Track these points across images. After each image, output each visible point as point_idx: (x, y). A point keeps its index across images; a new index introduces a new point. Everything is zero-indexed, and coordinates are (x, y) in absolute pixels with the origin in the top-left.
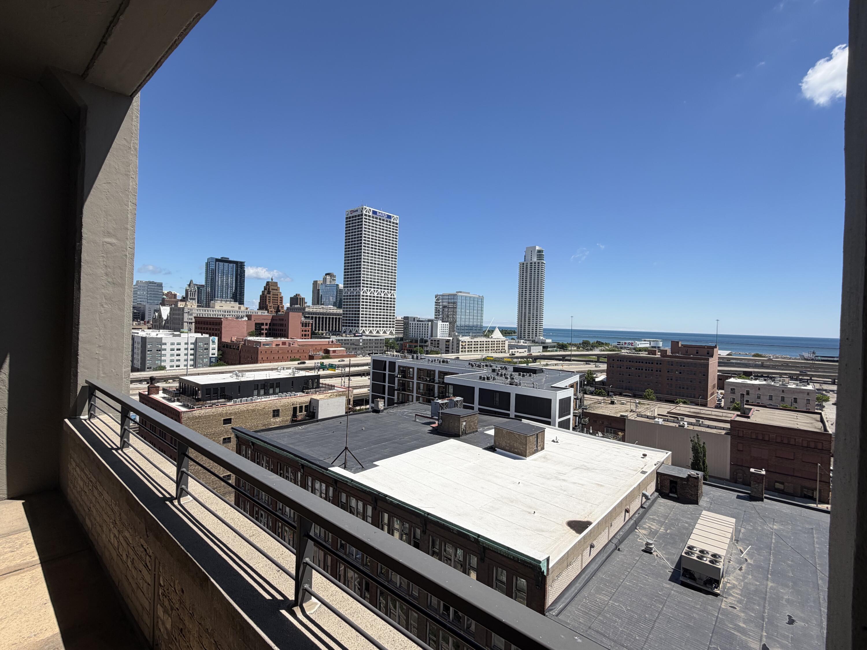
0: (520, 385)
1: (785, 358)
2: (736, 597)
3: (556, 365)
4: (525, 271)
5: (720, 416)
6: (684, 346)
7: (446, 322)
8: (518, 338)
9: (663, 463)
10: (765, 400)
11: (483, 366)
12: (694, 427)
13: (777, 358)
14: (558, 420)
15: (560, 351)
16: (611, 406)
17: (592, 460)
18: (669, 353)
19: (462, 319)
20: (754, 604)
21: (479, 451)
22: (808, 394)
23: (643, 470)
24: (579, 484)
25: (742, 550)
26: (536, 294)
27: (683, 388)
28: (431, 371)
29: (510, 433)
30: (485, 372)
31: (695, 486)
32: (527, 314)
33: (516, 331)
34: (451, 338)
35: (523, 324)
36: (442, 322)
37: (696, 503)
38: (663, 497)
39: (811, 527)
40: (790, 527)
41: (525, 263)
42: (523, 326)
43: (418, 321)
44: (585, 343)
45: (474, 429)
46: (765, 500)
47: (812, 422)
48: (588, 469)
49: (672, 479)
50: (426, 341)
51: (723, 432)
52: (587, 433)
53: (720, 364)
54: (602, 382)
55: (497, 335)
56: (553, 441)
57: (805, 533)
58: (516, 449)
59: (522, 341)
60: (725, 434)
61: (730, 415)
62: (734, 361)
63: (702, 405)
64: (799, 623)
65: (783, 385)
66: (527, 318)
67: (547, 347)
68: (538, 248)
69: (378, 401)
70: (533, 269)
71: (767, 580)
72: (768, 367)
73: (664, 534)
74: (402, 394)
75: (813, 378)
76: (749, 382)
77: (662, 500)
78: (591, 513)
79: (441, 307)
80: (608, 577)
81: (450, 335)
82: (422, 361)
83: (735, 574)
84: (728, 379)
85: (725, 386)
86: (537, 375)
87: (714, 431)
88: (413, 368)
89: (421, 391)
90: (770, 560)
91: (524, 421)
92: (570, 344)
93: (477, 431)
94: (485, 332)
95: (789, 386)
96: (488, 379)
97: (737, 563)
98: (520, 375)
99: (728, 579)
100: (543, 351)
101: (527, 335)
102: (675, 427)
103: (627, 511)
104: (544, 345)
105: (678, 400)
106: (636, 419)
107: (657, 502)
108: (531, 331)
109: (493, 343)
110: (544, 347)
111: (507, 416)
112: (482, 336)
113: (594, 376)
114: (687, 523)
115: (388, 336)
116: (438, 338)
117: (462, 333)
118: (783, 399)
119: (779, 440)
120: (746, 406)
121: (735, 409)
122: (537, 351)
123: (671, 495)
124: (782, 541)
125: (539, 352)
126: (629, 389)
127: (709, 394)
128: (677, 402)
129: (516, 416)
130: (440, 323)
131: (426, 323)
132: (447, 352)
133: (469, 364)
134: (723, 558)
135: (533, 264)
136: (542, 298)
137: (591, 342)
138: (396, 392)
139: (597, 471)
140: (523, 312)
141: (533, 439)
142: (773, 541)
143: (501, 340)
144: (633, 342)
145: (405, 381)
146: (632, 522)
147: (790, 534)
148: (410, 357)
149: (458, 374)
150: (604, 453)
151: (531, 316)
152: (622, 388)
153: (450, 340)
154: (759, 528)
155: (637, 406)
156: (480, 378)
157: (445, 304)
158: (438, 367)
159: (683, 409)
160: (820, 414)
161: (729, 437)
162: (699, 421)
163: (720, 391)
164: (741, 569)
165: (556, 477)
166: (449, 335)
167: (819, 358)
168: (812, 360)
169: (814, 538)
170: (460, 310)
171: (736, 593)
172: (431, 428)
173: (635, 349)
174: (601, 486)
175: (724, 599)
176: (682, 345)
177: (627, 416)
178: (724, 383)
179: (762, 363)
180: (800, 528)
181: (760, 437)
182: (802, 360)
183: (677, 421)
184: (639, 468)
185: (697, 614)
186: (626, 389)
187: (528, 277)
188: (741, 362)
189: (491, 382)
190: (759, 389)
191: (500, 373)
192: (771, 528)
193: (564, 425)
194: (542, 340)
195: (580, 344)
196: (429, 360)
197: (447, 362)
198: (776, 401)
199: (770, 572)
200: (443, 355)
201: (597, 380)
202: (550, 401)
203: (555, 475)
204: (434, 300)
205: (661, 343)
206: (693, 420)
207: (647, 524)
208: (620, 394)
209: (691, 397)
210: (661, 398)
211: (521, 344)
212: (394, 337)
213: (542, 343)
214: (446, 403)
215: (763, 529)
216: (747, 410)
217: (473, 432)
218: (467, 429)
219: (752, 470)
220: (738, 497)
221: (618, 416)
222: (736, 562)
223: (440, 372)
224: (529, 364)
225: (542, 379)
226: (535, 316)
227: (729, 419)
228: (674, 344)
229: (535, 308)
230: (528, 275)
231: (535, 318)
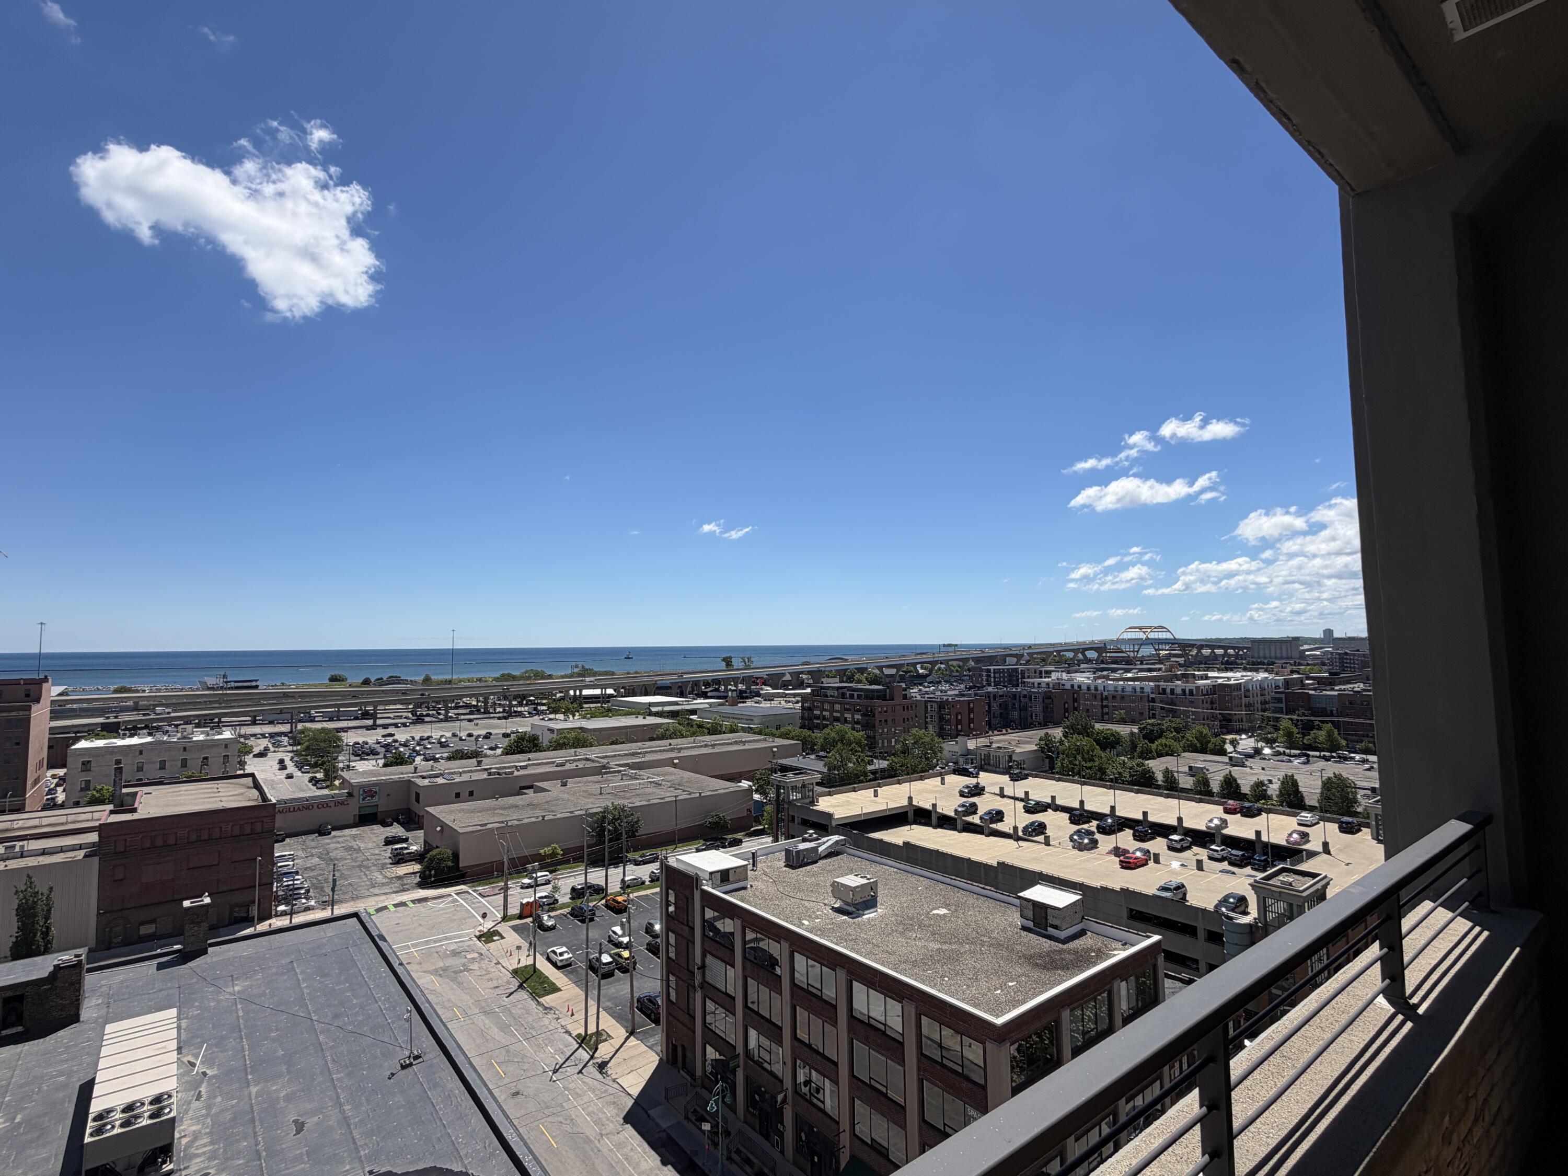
1: (173, 690)
2: (204, 1153)
5: (62, 824)
10: (153, 773)
12: (7, 863)
13: (159, 690)
20: (238, 1141)
22: (226, 746)
25: (192, 1060)
31: (72, 984)
37: (74, 1020)
39: (288, 960)
40: (259, 976)
46: (210, 950)
47: (243, 791)
49: (9, 994)
51: (80, 854)
57: (283, 974)
60: (85, 856)
61: (96, 815)
62: (75, 706)
63: (12, 811)
64: (311, 1122)
65: (184, 738)
71: (248, 1086)
72: (147, 710)
73: (8, 1131)
75: (223, 719)
76: (119, 742)
83: (191, 1114)
84: (74, 744)
85: (69, 760)
87: (58, 859)
90: (243, 1050)
95: (195, 739)
97: (190, 1090)
99: (180, 1132)
114: (61, 1073)
118: (184, 763)
119: (194, 837)
120: (125, 791)
121: (97, 801)
123: (5, 1032)
124: (254, 1006)
127: (30, 782)
134: (172, 1093)
142: (241, 1013)
147: (263, 988)
154: (212, 1004)
160: (250, 776)
161: (95, 859)
162: (13, 847)
163: (57, 771)
164: (199, 1097)
167: (233, 684)
168: (222, 688)
169: (296, 974)
171: (203, 1146)
178: (66, 753)
179: (136, 703)
180: (274, 970)
181: (159, 842)
182: (204, 690)
188: (91, 706)
190: (140, 753)
192: (230, 994)
198: (173, 767)
199: (249, 1070)
215: (219, 1002)
216: (129, 798)
219: (187, 904)
220: (160, 967)
222: (185, 1090)
227: (97, 824)
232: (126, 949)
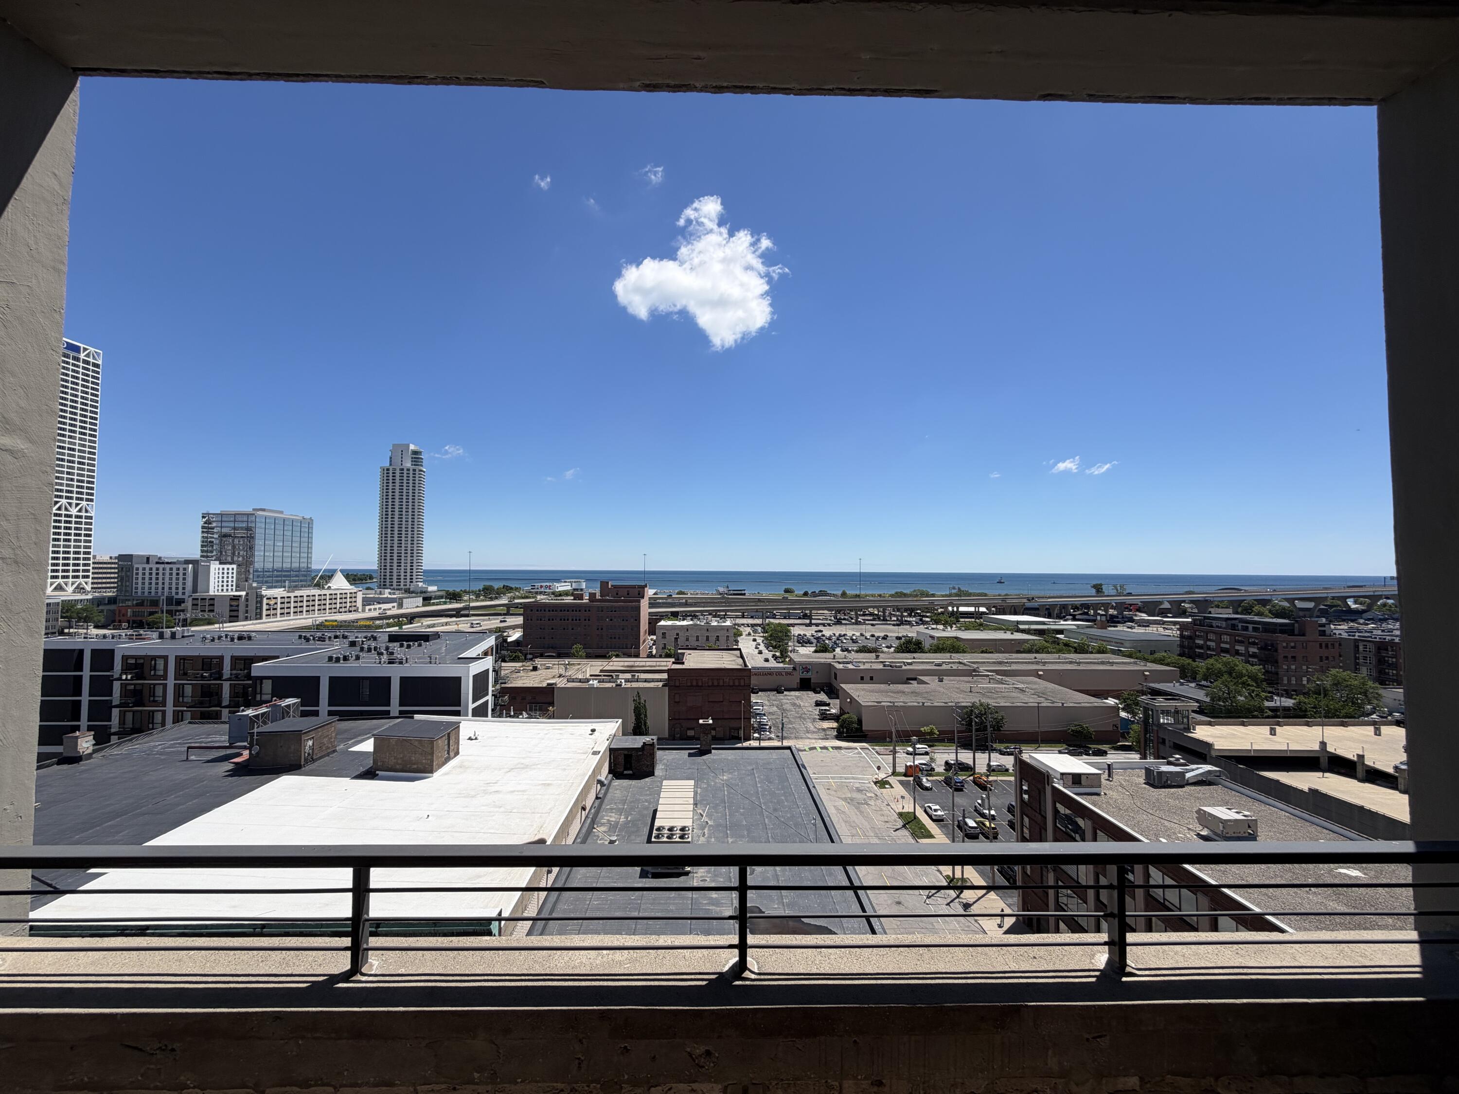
0: (407, 662)
1: (703, 594)
3: (447, 624)
4: (391, 481)
5: (654, 666)
6: (614, 587)
7: (231, 563)
8: (379, 587)
9: (615, 735)
10: (693, 642)
11: (330, 638)
12: (633, 683)
13: (697, 594)
14: (471, 706)
15: (450, 603)
16: (534, 673)
17: (530, 752)
18: (598, 597)
19: (263, 558)
21: (346, 782)
22: (728, 630)
23: (595, 750)
24: (518, 791)
25: (701, 813)
26: (410, 517)
27: (615, 638)
28: (211, 658)
29: (403, 742)
30: (337, 647)
31: (651, 754)
32: (396, 548)
33: (374, 575)
34: (243, 593)
35: (388, 564)
36: (221, 563)
37: (652, 774)
38: (617, 778)
39: (752, 768)
40: (737, 773)
41: (391, 468)
42: (388, 567)
43: (157, 563)
44: (487, 590)
45: (328, 748)
46: (713, 751)
47: (735, 659)
48: (526, 767)
49: (626, 752)
50: (180, 602)
51: (660, 684)
52: (506, 717)
53: (652, 605)
54: (517, 643)
55: (340, 583)
56: (470, 739)
57: (749, 775)
58: (414, 764)
59: (387, 591)
60: (663, 686)
61: (667, 664)
62: (660, 601)
63: (635, 657)
65: (707, 623)
66: (395, 555)
67: (430, 598)
68: (412, 447)
69: (77, 738)
70: (405, 478)
71: (728, 837)
72: (691, 605)
73: (625, 824)
74: (134, 712)
75: (727, 614)
76: (677, 623)
77: (617, 783)
78: (541, 827)
79: (216, 536)
80: (572, 904)
81: (239, 588)
82: (186, 640)
84: (659, 622)
85: (657, 631)
86: (431, 643)
87: (652, 685)
88: (165, 658)
89: (188, 700)
90: (726, 814)
91: (417, 717)
92: (465, 592)
93: (334, 751)
94: (314, 579)
95: (711, 624)
96: (346, 658)
97: (698, 829)
98: (402, 646)
100: (424, 605)
101: (395, 580)
102: (612, 688)
103: (584, 809)
104: (425, 595)
105: (610, 653)
106: (567, 686)
107: (611, 786)
108: (402, 574)
109: (333, 597)
110: (425, 599)
111: (386, 715)
112: (309, 586)
113: (505, 634)
115: (69, 594)
116: (211, 593)
117: (267, 582)
118: (707, 638)
119: (710, 683)
120: (679, 651)
121: (668, 656)
122: (413, 605)
123: (625, 772)
124: (733, 791)
125: (418, 607)
126: (552, 648)
127: (641, 641)
128: (609, 656)
129: (401, 712)
130: (215, 566)
131: (181, 567)
132: (234, 618)
133: (300, 637)
134: (691, 828)
135: (405, 472)
136: (420, 523)
137: (496, 587)
138: (115, 712)
139: (539, 766)
140: (389, 545)
141: (442, 743)
142: (726, 793)
143: (348, 592)
144: (551, 584)
145: (142, 684)
146: (589, 821)
147: (738, 781)
148: (155, 635)
149: (278, 657)
150: (543, 739)
151: (403, 552)
152: (544, 648)
153: (240, 596)
154: (713, 784)
155: (566, 668)
156: (330, 659)
157: (225, 530)
158: (228, 650)
159: (617, 663)
160: (740, 649)
161: (667, 688)
162: (635, 675)
163: (652, 637)
164: (704, 835)
165: (484, 790)
166: (237, 586)
167: (732, 592)
168: (726, 594)
169: (755, 778)
170: (261, 542)
172: (231, 766)
173: (553, 593)
174: (549, 785)
175: (695, 875)
176: (612, 586)
177: (555, 684)
178: (656, 627)
179: (686, 601)
180: (745, 772)
181: (694, 683)
182: (716, 595)
183: (611, 680)
184: (589, 748)
185: (674, 904)
186: (548, 648)
187: (397, 491)
188: (667, 601)
189: (352, 664)
190: (687, 630)
191: (366, 646)
192: (722, 780)
193: (481, 712)
194: (422, 587)
195: (479, 591)
196: (204, 638)
197: (250, 638)
198: (702, 641)
199: (728, 828)
200: (225, 625)
201: (510, 640)
202: (458, 680)
203: (483, 788)
204: (201, 522)
205: (584, 583)
206: (628, 676)
207: (606, 818)
208: (542, 656)
209: (623, 648)
210: (590, 653)
211: (385, 596)
212: (90, 597)
213: (422, 592)
214: (263, 714)
215: (716, 783)
216: (681, 656)
217: (328, 755)
218: (316, 751)
219: (701, 721)
220: (690, 755)
221: (545, 685)
222: (696, 828)
223: (235, 659)
224: (404, 627)
225: (440, 648)
226: (409, 552)
227: (666, 668)
228: (604, 584)
229: (409, 539)
230: (397, 487)
231: (409, 555)
232: (681, 742)
